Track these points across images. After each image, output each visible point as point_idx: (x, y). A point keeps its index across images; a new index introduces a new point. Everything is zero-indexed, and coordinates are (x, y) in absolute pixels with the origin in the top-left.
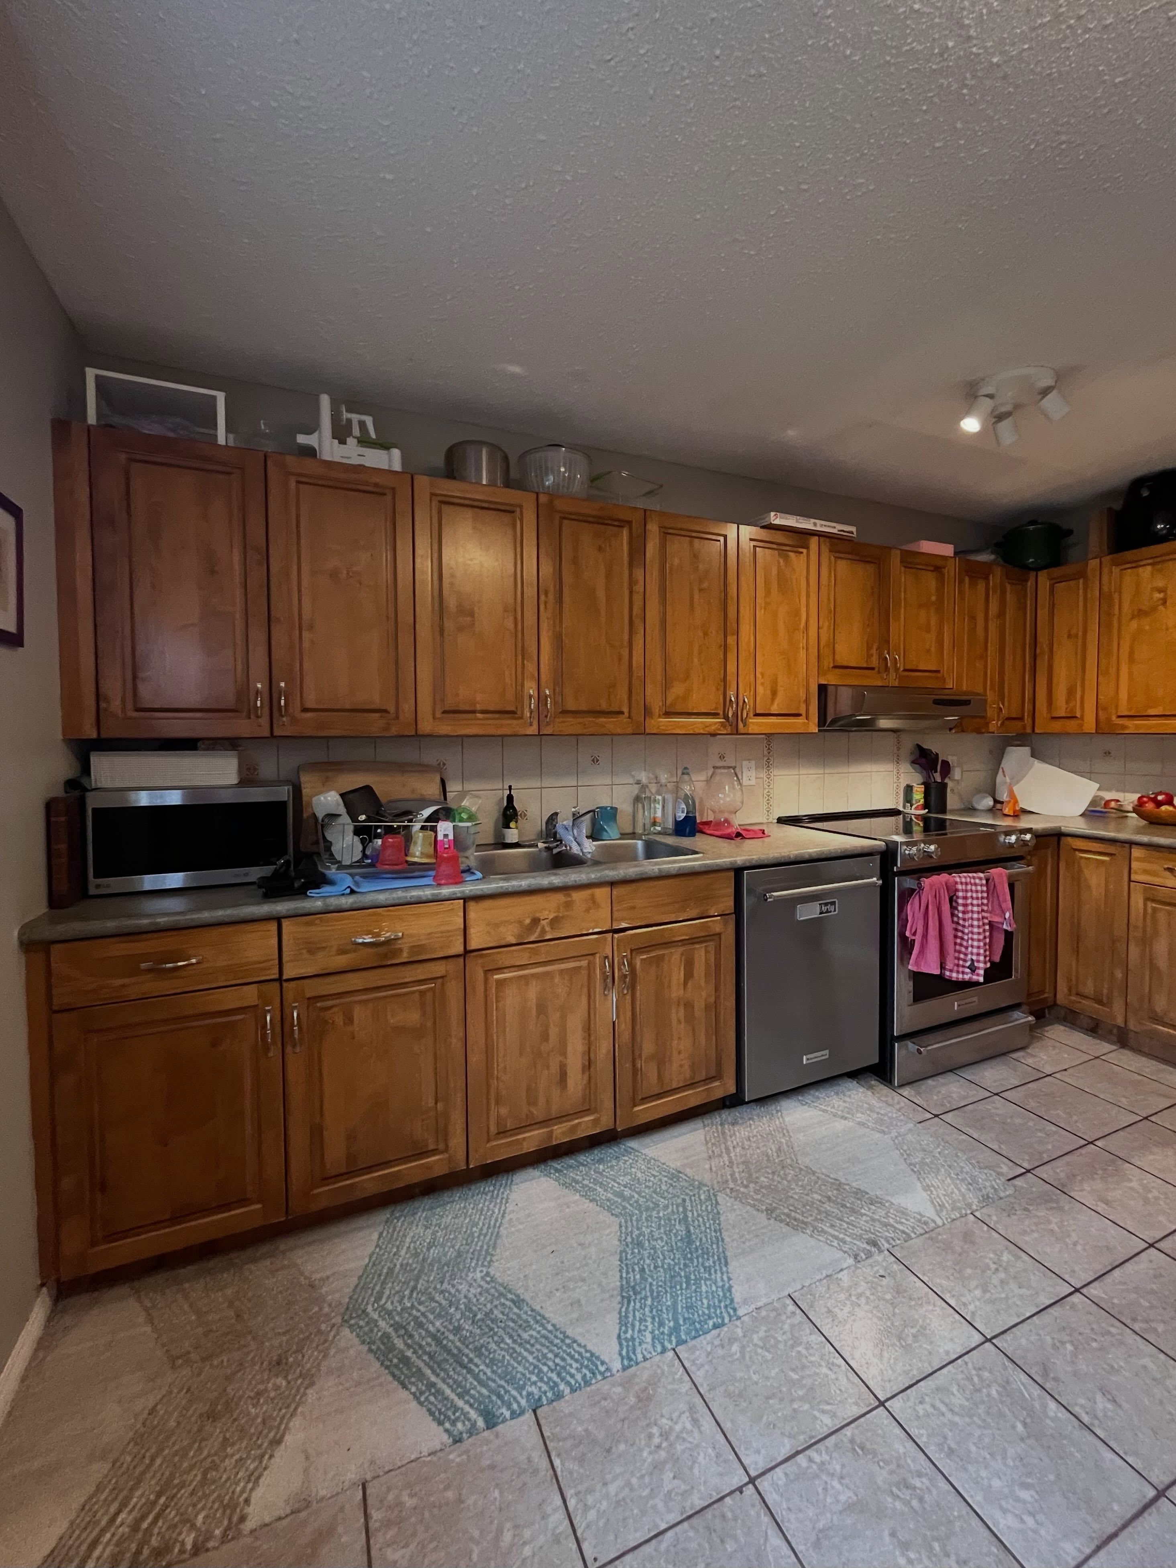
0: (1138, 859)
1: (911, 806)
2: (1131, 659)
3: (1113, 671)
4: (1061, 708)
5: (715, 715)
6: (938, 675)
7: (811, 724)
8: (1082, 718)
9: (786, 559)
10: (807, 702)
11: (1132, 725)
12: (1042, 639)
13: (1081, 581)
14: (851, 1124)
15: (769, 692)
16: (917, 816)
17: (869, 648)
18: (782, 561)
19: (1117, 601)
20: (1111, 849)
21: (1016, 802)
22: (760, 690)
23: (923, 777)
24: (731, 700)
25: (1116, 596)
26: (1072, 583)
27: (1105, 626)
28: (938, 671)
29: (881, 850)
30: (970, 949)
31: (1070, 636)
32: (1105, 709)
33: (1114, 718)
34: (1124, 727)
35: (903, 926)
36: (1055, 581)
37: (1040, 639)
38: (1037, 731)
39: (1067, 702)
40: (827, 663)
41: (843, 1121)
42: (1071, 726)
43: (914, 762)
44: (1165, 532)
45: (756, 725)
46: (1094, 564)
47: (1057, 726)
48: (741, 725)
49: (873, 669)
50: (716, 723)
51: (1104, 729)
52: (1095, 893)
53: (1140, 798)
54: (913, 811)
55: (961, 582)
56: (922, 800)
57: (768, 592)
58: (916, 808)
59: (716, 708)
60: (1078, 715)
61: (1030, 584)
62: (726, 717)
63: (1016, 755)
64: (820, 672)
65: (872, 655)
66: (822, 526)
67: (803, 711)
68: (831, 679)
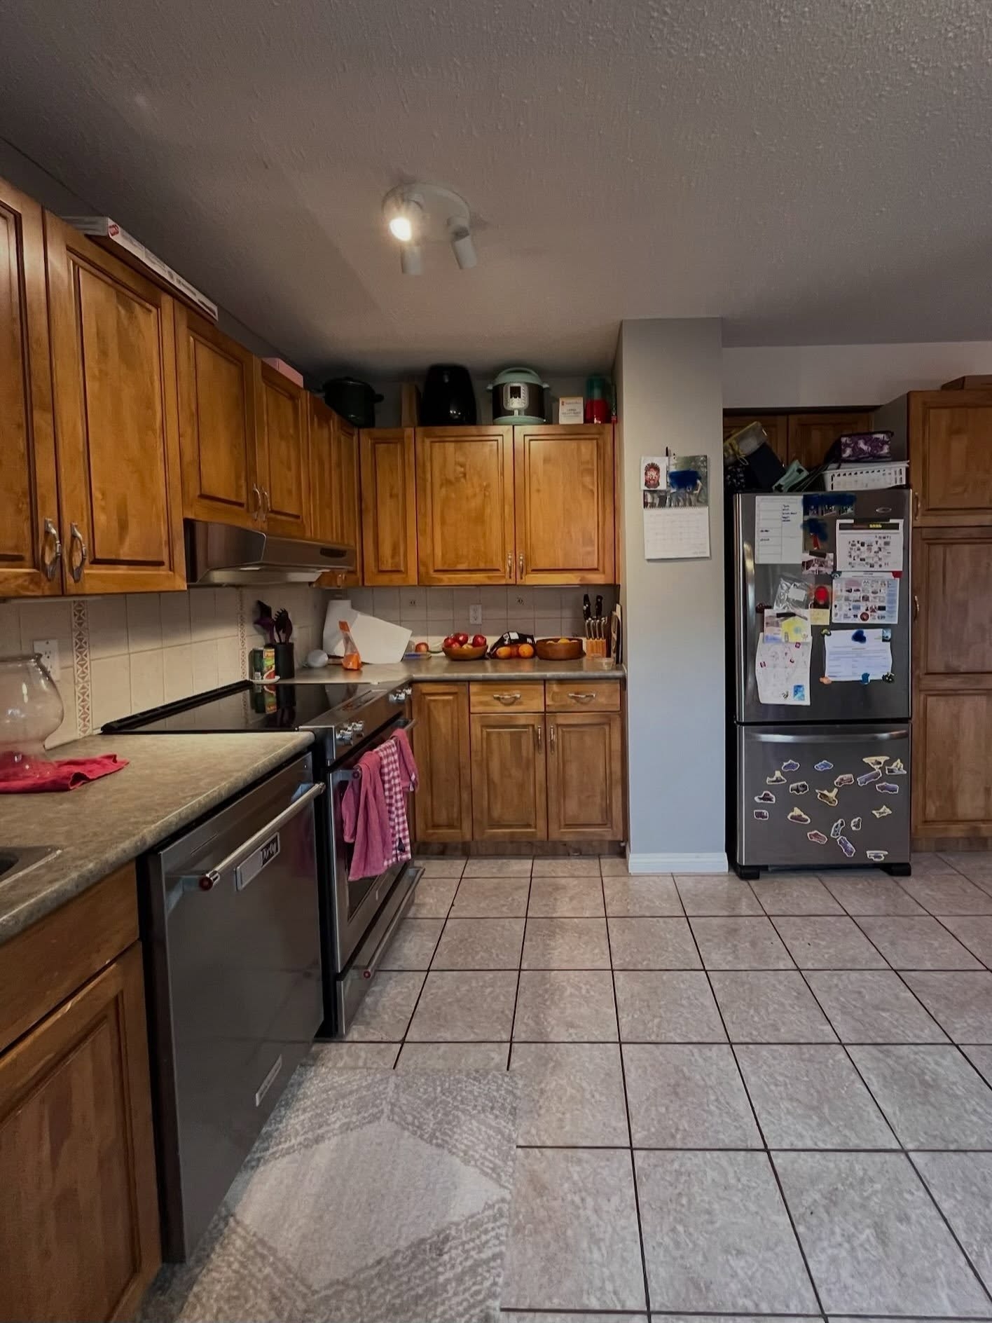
0: (476, 694)
1: (262, 675)
2: (443, 523)
3: (429, 530)
4: (388, 564)
5: (15, 560)
6: (299, 521)
7: (177, 577)
8: (406, 572)
9: (130, 310)
10: (170, 543)
11: (446, 579)
12: (368, 495)
13: (399, 446)
14: (335, 1140)
15: (115, 524)
16: (269, 686)
17: (238, 478)
18: (123, 312)
19: (428, 468)
20: (453, 689)
21: (358, 657)
22: (101, 518)
23: (265, 639)
24: (47, 533)
25: (428, 464)
26: (392, 446)
27: (420, 490)
28: (297, 517)
29: (307, 742)
30: (397, 828)
31: (391, 496)
32: (425, 565)
33: (431, 571)
34: (441, 580)
35: (340, 831)
36: (376, 441)
37: (365, 494)
38: (366, 584)
39: (393, 557)
40: (194, 491)
41: (322, 1146)
42: (397, 579)
43: (256, 622)
44: (457, 417)
45: (97, 579)
46: (409, 431)
47: (384, 580)
48: (70, 580)
49: (241, 505)
50: (17, 576)
51: (424, 583)
52: (444, 730)
53: (446, 640)
54: (266, 681)
55: (312, 420)
56: (274, 666)
57: (104, 353)
58: (269, 677)
59: (16, 548)
60: (402, 569)
61: (355, 438)
62: (38, 563)
63: (339, 610)
64: (185, 504)
65: (241, 487)
66: (179, 282)
67: (165, 558)
68: (198, 512)
